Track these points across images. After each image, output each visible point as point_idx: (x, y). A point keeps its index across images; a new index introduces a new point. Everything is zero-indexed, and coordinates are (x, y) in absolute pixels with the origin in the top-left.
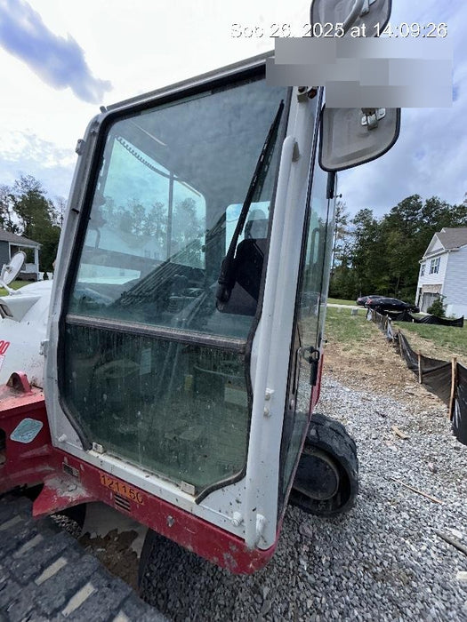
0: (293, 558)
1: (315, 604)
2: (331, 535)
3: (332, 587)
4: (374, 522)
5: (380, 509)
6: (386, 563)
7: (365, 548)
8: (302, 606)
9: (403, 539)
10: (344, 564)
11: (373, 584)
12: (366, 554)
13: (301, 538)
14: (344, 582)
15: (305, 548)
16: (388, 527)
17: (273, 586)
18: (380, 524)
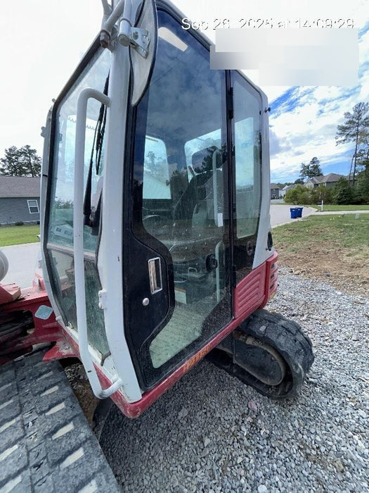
0: (237, 424)
1: (244, 461)
2: (276, 415)
3: (265, 454)
4: (324, 413)
5: (335, 402)
6: (323, 449)
7: (305, 432)
8: (232, 460)
9: (350, 434)
10: (280, 440)
11: (304, 462)
12: (305, 437)
13: (248, 411)
14: (276, 453)
15: (249, 419)
16: (338, 419)
17: (215, 439)
18: (330, 416)
